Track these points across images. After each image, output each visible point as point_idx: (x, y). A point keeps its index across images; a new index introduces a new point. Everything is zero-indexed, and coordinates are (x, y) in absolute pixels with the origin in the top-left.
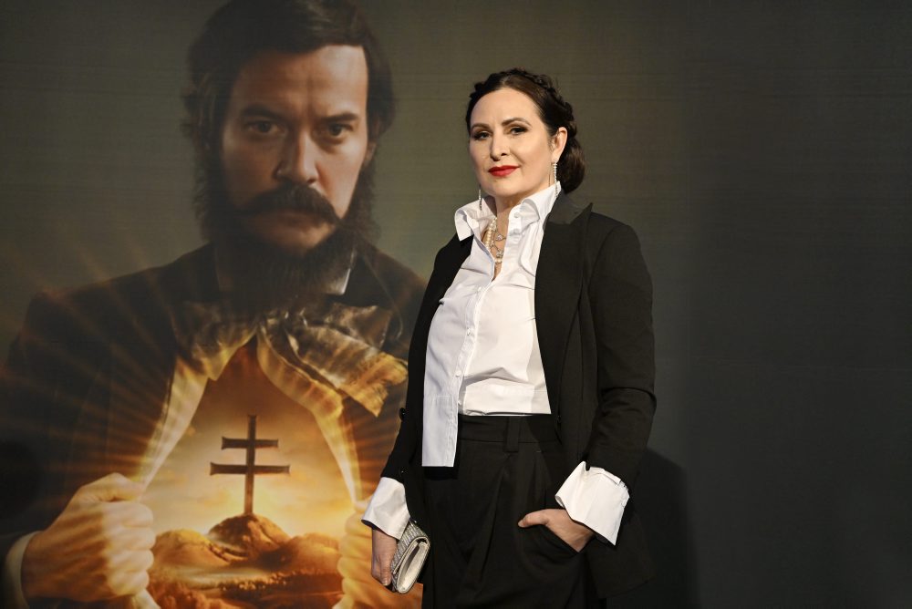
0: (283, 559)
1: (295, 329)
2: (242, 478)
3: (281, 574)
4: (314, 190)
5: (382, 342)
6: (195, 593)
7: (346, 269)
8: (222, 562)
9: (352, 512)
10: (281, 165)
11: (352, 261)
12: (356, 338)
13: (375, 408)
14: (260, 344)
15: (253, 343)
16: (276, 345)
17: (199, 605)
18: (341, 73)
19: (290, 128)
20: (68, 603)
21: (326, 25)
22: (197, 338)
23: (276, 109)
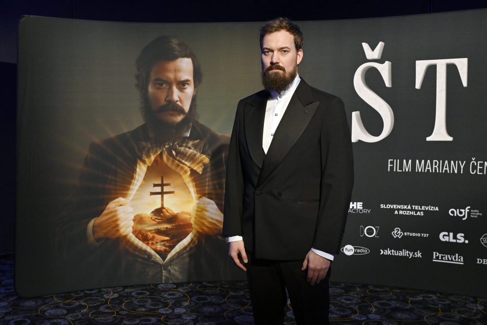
0: (174, 220)
1: (174, 148)
3: (173, 225)
4: (178, 104)
5: (201, 151)
6: (147, 232)
7: (189, 129)
8: (155, 222)
9: (194, 204)
10: (167, 96)
11: (191, 126)
12: (193, 150)
13: (200, 172)
14: (163, 154)
15: (161, 154)
16: (168, 154)
17: (148, 236)
18: (185, 67)
19: (170, 84)
20: (107, 239)
21: (179, 51)
22: (143, 153)
23: (165, 79)
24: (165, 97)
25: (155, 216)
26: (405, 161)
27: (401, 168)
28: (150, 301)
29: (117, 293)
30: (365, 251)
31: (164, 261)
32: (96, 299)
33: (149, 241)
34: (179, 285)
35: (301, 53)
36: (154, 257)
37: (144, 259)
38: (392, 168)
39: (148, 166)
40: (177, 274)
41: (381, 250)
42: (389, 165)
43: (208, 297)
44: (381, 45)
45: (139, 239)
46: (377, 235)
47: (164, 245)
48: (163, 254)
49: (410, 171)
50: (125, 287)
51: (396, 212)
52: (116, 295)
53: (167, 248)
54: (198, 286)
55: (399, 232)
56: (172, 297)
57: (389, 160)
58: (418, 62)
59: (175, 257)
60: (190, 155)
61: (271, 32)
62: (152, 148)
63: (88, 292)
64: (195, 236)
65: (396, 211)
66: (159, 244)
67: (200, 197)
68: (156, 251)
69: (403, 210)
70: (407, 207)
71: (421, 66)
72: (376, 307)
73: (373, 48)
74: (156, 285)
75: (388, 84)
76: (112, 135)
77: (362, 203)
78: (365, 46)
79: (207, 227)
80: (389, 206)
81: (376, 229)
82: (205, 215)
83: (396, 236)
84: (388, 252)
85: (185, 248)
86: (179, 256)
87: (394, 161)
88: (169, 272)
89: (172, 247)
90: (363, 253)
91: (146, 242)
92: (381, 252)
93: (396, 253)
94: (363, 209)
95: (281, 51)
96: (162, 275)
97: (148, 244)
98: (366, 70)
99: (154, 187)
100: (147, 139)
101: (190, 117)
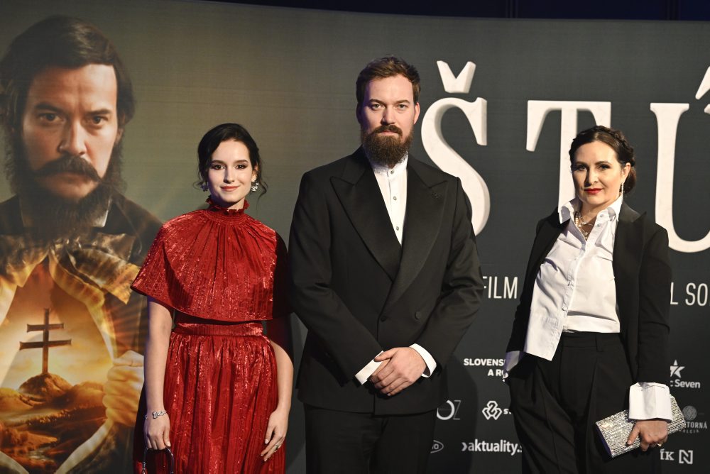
0: (68, 400)
1: (74, 250)
2: (41, 350)
3: (66, 410)
4: (84, 159)
5: (129, 257)
6: (10, 429)
7: (106, 210)
8: (28, 407)
9: (112, 366)
10: (62, 142)
11: (109, 205)
12: (113, 254)
13: (125, 299)
14: (50, 261)
15: (46, 261)
16: (60, 262)
17: (13, 437)
18: (100, 83)
19: (68, 118)
21: (89, 50)
22: (9, 259)
23: (57, 105)
24: (57, 144)
25: (29, 392)
26: (506, 279)
27: (500, 292)
30: (435, 446)
33: (13, 446)
39: (18, 287)
41: (464, 444)
44: (469, 68)
46: (457, 415)
47: (46, 454)
49: (515, 297)
51: (491, 373)
53: (52, 461)
55: (495, 409)
58: (531, 104)
60: (106, 264)
62: (28, 248)
64: (111, 432)
65: (491, 371)
66: (34, 452)
67: (123, 352)
71: (537, 111)
73: (456, 72)
75: (481, 139)
78: (443, 67)
80: (480, 362)
81: (456, 404)
82: (132, 388)
83: (490, 416)
84: (475, 446)
85: (90, 457)
87: (488, 279)
89: (62, 458)
91: (8, 450)
92: (463, 447)
93: (490, 448)
95: (397, 106)
97: (11, 454)
98: (444, 111)
99: (28, 331)
100: (17, 231)
101: (108, 186)
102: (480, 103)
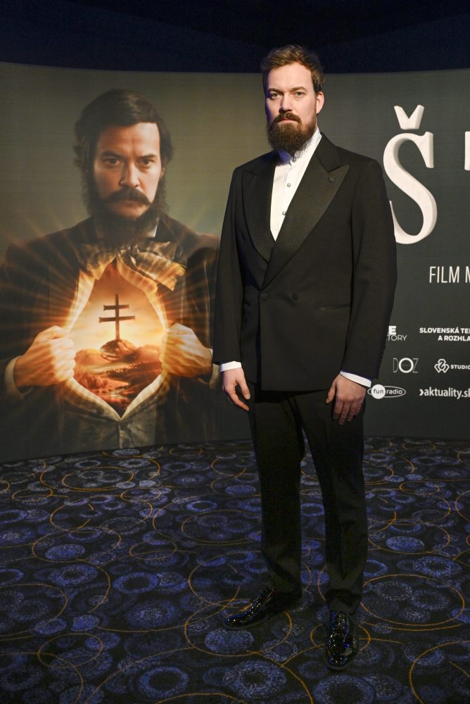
0: (135, 357)
1: (134, 254)
3: (134, 364)
4: (138, 190)
5: (173, 258)
6: (96, 376)
7: (155, 226)
8: (107, 362)
9: (165, 334)
11: (157, 222)
12: (161, 256)
13: (172, 287)
14: (118, 262)
15: (115, 262)
16: (125, 262)
17: (98, 382)
18: (147, 136)
19: (126, 161)
20: (36, 388)
21: (139, 113)
22: (89, 261)
23: (118, 153)
24: (119, 179)
25: (108, 351)
26: (451, 268)
27: (446, 278)
28: (102, 473)
29: (52, 465)
30: (399, 392)
31: (121, 417)
32: (21, 475)
33: (98, 388)
34: (143, 450)
35: (321, 98)
36: (106, 411)
37: (92, 414)
38: (434, 278)
39: (96, 280)
40: (141, 435)
41: (421, 390)
42: (431, 275)
43: (187, 465)
44: (419, 109)
45: (85, 386)
46: (416, 369)
47: (121, 394)
48: (120, 407)
49: (458, 281)
50: (65, 456)
51: (440, 338)
52: (52, 468)
53: (126, 398)
54: (172, 450)
55: (444, 365)
56: (135, 466)
57: (431, 268)
58: (468, 134)
59: (137, 411)
60: (156, 264)
61: (279, 65)
62: (101, 253)
63: (9, 466)
64: (166, 379)
65: (440, 337)
66: (113, 392)
67: (173, 324)
68: (109, 402)
69: (449, 334)
70: (454, 331)
72: (415, 465)
73: (409, 114)
74: (110, 452)
75: (429, 163)
76: (41, 234)
77: (395, 327)
78: (399, 111)
79: (183, 366)
80: (431, 330)
81: (414, 362)
82: (179, 349)
83: (441, 370)
84: (429, 392)
85: (152, 397)
86: (144, 409)
87: (437, 268)
88: (129, 431)
89: (132, 397)
90: (397, 395)
91: (95, 390)
92: (420, 392)
93: (440, 393)
94: (397, 335)
95: (294, 94)
96: (119, 437)
97: (97, 393)
98: (401, 143)
99: (105, 310)
100: (94, 241)
101: (156, 209)
102: (428, 136)
